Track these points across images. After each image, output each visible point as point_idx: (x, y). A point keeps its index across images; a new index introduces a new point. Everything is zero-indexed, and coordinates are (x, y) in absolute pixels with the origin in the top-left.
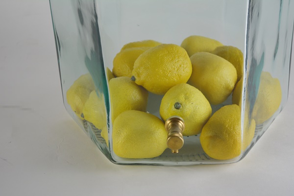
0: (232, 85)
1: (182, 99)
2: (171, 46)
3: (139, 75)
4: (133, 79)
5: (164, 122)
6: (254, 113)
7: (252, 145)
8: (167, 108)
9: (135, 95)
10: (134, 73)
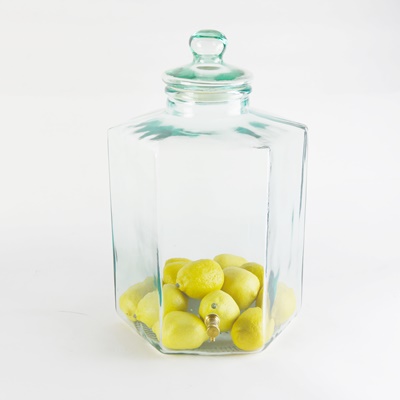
0: (256, 293)
1: (217, 301)
2: (208, 260)
3: (182, 282)
4: (178, 286)
5: (202, 320)
6: (273, 315)
7: (272, 339)
8: (205, 309)
9: (179, 300)
10: (178, 281)
